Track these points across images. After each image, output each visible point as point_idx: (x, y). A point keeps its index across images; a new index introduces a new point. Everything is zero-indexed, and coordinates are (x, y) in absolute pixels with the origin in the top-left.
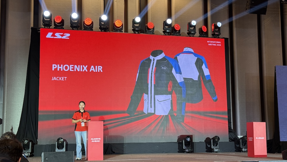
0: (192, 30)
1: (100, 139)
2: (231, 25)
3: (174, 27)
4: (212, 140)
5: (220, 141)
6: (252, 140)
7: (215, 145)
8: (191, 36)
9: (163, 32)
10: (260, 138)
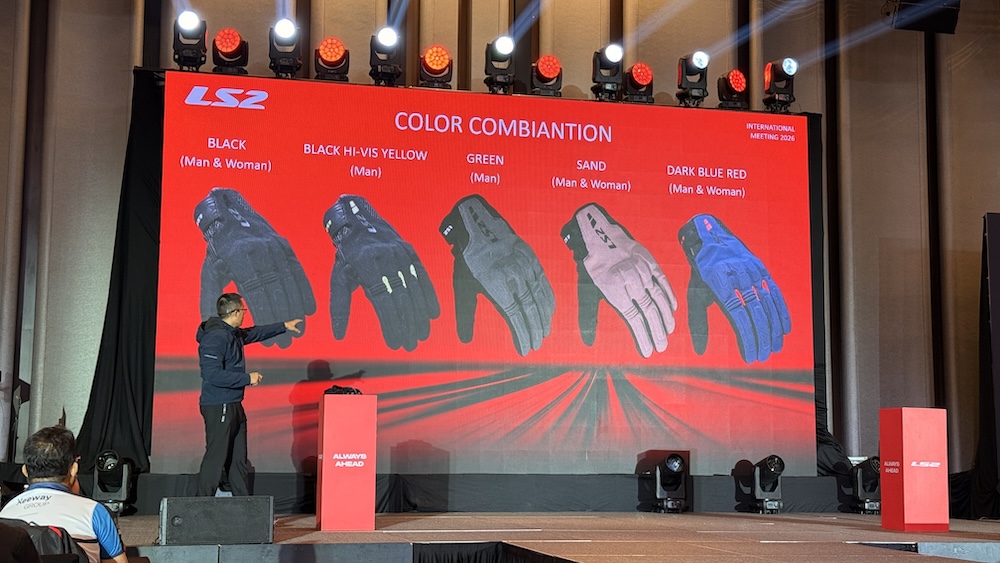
0: (694, 86)
1: (364, 456)
2: (831, 67)
3: (630, 73)
4: (758, 469)
5: (785, 473)
6: (896, 471)
7: (769, 488)
8: (691, 105)
9: (592, 89)
10: (927, 464)
